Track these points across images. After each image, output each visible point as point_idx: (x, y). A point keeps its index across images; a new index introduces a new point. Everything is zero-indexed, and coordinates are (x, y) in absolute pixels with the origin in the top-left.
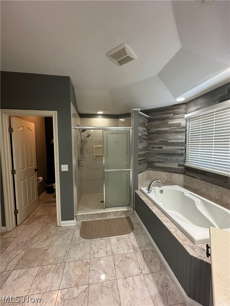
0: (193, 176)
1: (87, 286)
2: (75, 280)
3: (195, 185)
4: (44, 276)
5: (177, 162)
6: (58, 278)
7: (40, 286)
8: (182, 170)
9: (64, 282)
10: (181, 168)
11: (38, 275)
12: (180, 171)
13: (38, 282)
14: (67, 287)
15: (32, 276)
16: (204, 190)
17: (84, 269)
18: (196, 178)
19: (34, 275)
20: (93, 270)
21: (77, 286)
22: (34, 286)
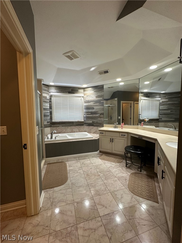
0: (57, 126)
1: (98, 173)
2: (97, 177)
3: (59, 130)
4: (99, 191)
5: (46, 120)
6: (98, 184)
7: (104, 190)
8: (49, 125)
9: (99, 180)
10: (49, 123)
11: (99, 194)
12: (48, 126)
13: (103, 192)
14: (101, 178)
15: (100, 198)
16: (64, 130)
17: (91, 175)
18: (59, 127)
19: (100, 197)
20: (91, 172)
21: (99, 175)
22: (105, 192)
